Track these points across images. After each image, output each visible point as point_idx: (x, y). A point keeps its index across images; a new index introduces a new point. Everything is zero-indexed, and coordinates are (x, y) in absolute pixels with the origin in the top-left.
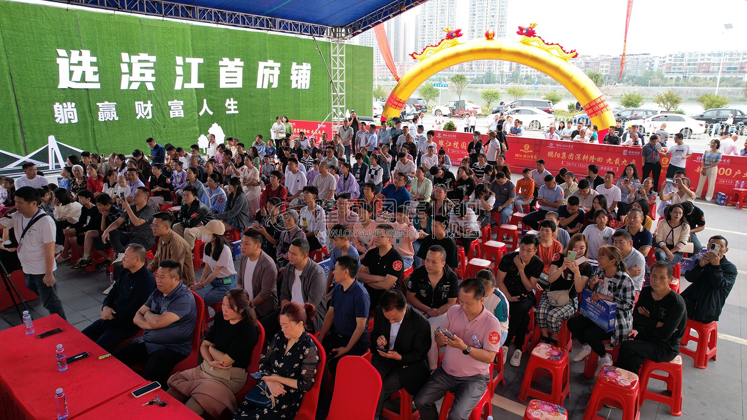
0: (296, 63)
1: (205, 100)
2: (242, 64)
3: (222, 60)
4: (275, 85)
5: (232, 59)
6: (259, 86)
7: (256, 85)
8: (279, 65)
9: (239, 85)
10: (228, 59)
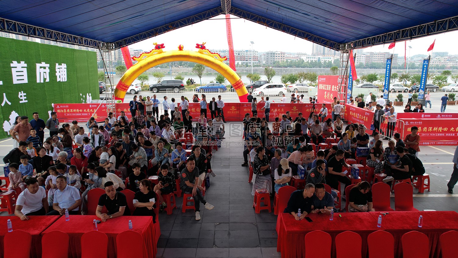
0: (58, 64)
1: (4, 94)
2: (26, 65)
3: (13, 63)
4: (48, 80)
5: (19, 62)
6: (38, 81)
7: (36, 81)
8: (48, 65)
9: (26, 81)
10: (16, 62)
